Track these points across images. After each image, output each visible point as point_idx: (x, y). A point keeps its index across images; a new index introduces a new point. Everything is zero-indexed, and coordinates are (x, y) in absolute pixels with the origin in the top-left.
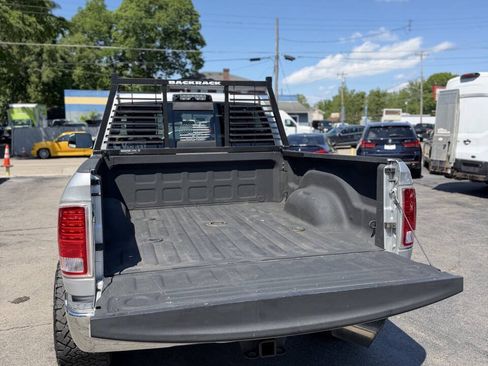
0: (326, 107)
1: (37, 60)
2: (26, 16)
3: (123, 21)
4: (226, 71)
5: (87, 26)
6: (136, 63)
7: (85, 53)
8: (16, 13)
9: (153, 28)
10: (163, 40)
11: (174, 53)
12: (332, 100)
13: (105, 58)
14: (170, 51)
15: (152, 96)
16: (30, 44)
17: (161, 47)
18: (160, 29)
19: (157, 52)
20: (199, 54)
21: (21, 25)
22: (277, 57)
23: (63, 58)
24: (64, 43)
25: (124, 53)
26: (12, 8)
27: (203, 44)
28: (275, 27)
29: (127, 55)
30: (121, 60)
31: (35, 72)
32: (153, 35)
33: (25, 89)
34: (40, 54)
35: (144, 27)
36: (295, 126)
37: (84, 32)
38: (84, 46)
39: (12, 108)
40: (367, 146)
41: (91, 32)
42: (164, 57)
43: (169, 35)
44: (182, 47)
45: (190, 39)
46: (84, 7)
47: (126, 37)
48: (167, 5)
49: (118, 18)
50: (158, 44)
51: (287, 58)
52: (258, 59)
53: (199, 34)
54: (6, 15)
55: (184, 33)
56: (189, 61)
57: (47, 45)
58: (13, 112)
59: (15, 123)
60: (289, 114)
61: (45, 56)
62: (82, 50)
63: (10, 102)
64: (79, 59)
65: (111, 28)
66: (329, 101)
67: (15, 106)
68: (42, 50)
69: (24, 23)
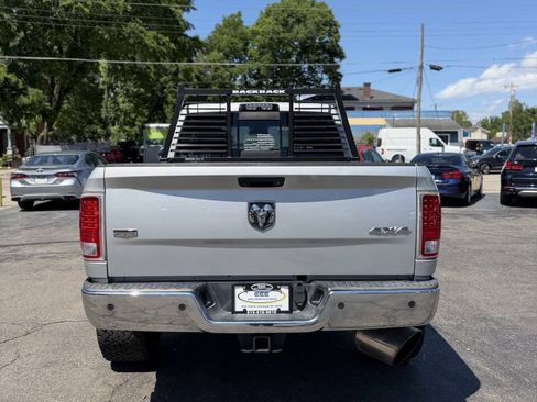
0: (492, 125)
1: (173, 80)
2: (160, 36)
3: (258, 37)
4: (367, 85)
5: (223, 44)
6: (271, 81)
7: (219, 72)
8: (151, 34)
9: (290, 43)
10: (300, 54)
11: (310, 68)
12: (500, 116)
13: (240, 77)
14: (306, 66)
15: (217, 106)
16: (166, 63)
17: (297, 62)
18: (296, 43)
19: (293, 68)
20: (338, 67)
21: (155, 45)
22: (421, 67)
23: (198, 78)
24: (200, 61)
25: (259, 70)
26: (149, 29)
27: (341, 56)
28: (420, 33)
29: (262, 72)
30: (256, 78)
31: (170, 92)
32: (290, 49)
33: (162, 110)
34: (176, 74)
35: (280, 41)
36: (442, 146)
37: (220, 50)
38: (219, 64)
39: (149, 128)
40: (513, 167)
41: (227, 49)
42: (299, 73)
43: (306, 49)
44: (318, 61)
45: (329, 52)
46: (221, 23)
47: (262, 54)
48: (305, 17)
49: (255, 33)
50: (294, 59)
51: (433, 68)
52: (399, 70)
53: (338, 46)
54: (143, 35)
55: (322, 46)
56: (325, 76)
57: (183, 64)
58: (150, 133)
59: (149, 142)
60: (435, 132)
61: (181, 76)
62: (217, 69)
63: (146, 122)
64: (214, 78)
65: (247, 44)
66: (497, 118)
67: (151, 125)
68: (178, 69)
69: (158, 43)
